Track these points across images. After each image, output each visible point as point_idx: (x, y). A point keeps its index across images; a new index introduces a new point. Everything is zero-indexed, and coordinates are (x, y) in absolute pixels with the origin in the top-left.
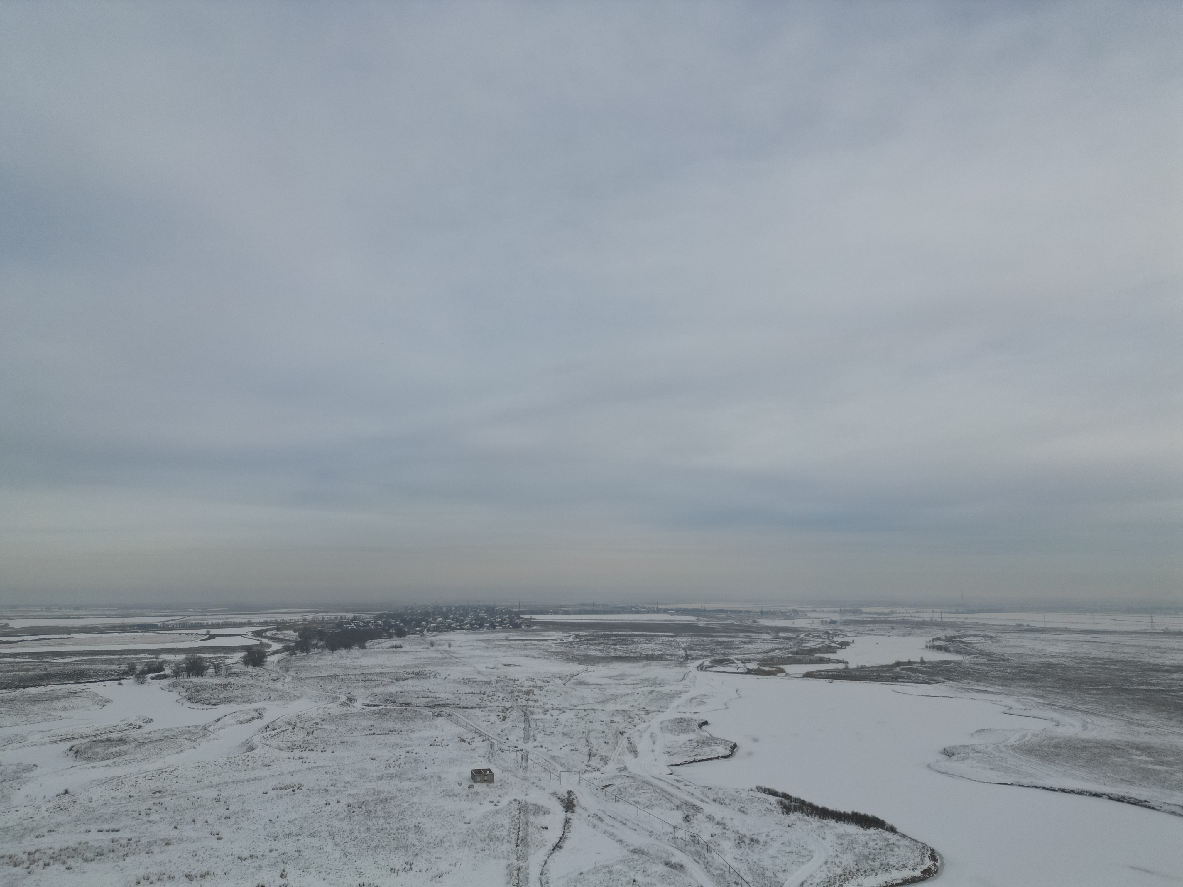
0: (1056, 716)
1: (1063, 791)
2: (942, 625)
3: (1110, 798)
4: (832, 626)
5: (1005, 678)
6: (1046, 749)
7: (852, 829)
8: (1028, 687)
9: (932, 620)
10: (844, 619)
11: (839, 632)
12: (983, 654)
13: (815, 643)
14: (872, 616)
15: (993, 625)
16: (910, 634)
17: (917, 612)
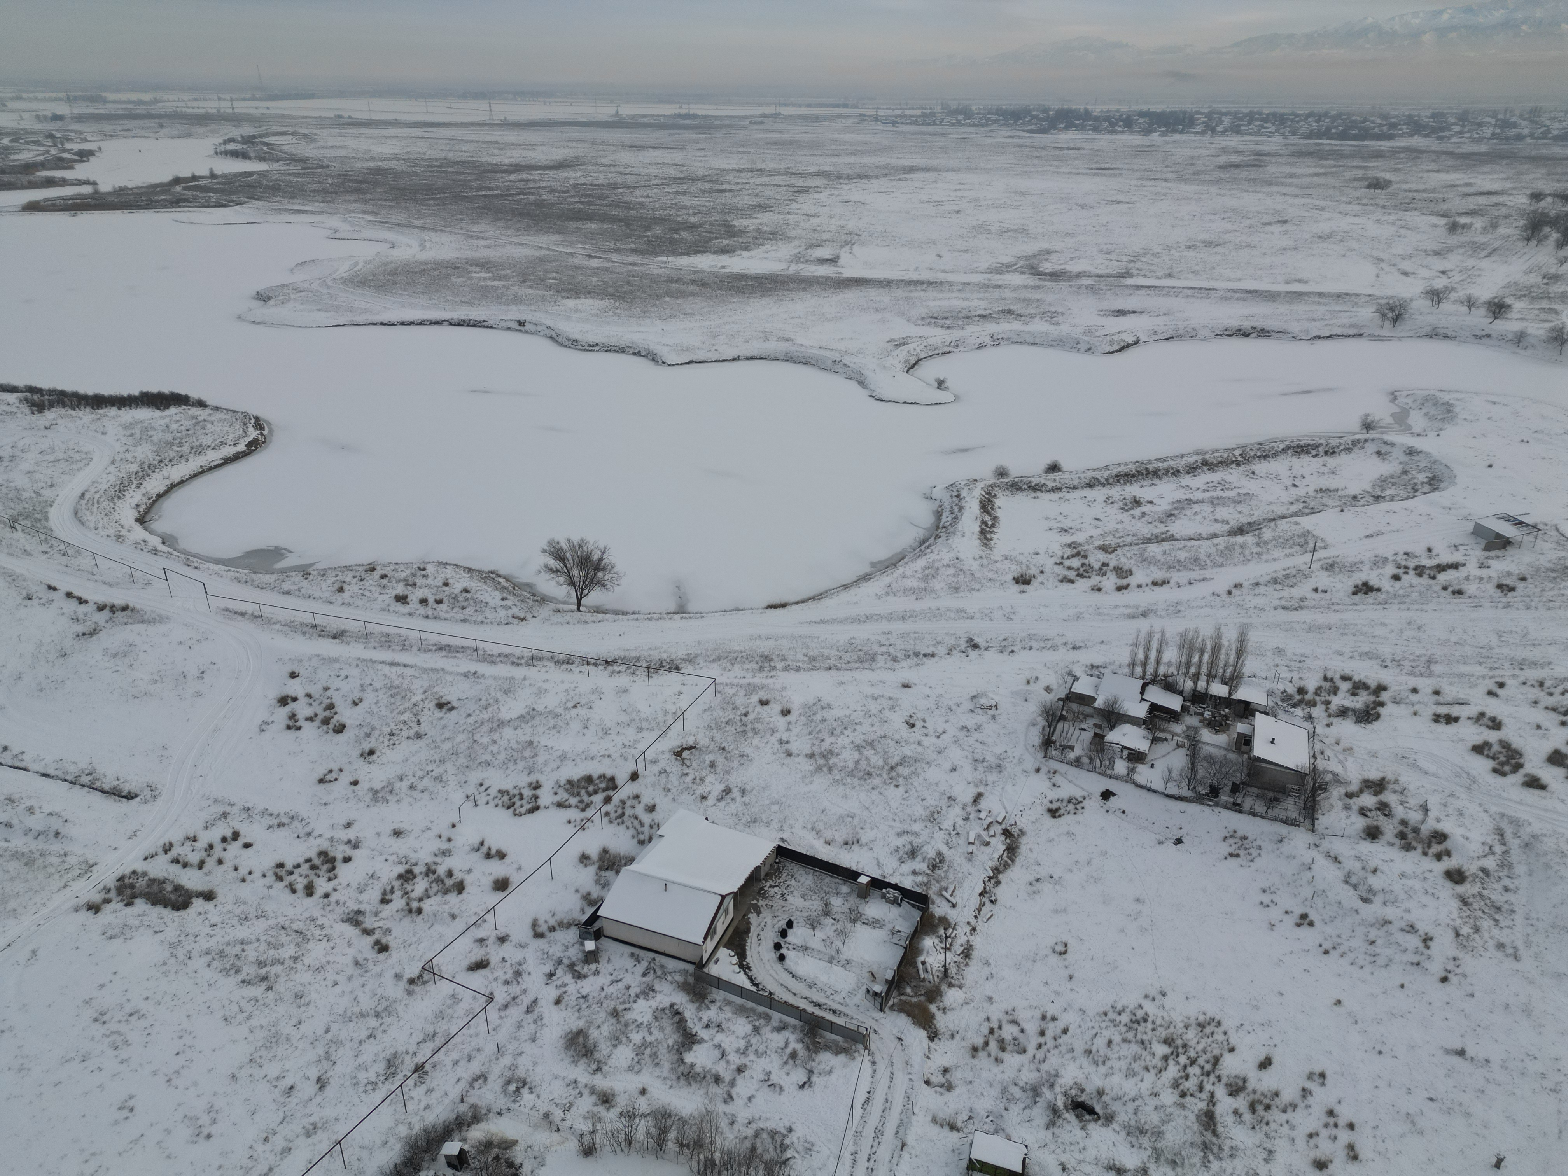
0: (390, 236)
1: (403, 324)
2: (235, 119)
3: (451, 324)
4: (58, 124)
5: (326, 192)
6: (381, 277)
7: (144, 414)
8: (355, 201)
9: (219, 111)
10: (76, 111)
11: (73, 134)
12: (294, 160)
13: (32, 154)
14: (124, 106)
15: (306, 117)
16: (189, 135)
17: (196, 100)
